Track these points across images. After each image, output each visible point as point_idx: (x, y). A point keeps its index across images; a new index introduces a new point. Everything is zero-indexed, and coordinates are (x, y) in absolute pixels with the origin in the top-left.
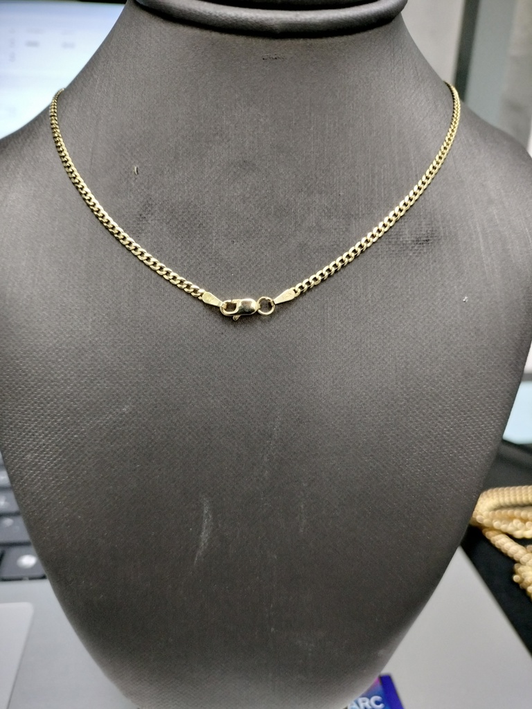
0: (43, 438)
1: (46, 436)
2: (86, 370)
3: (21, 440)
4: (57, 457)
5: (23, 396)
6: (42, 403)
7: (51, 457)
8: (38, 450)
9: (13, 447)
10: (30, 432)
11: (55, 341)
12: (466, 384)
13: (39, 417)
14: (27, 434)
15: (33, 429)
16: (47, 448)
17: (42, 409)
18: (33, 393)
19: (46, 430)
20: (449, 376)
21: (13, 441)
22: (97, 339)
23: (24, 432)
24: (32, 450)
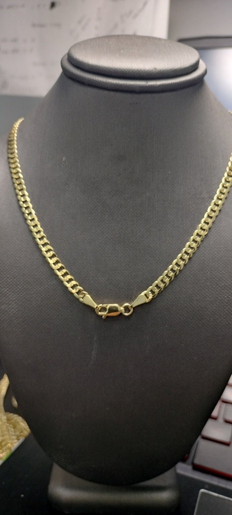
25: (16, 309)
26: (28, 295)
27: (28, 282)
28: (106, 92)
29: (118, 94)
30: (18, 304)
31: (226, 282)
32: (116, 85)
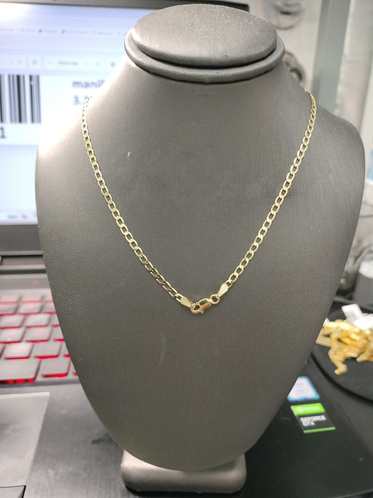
0: (78, 299)
1: (79, 298)
2: (101, 263)
3: (66, 299)
4: (85, 309)
5: (67, 276)
6: (78, 280)
7: (82, 309)
8: (75, 305)
9: (61, 303)
10: (71, 295)
11: (85, 248)
12: (309, 276)
13: (76, 288)
14: (69, 297)
15: (72, 294)
16: (80, 304)
17: (78, 283)
18: (73, 275)
19: (80, 294)
20: (300, 271)
21: (61, 300)
22: (107, 247)
23: (68, 295)
24: (72, 305)
25: (83, 311)
26: (95, 297)
27: (95, 284)
28: (173, 82)
29: (187, 85)
30: (85, 306)
31: (297, 286)
32: (184, 75)
